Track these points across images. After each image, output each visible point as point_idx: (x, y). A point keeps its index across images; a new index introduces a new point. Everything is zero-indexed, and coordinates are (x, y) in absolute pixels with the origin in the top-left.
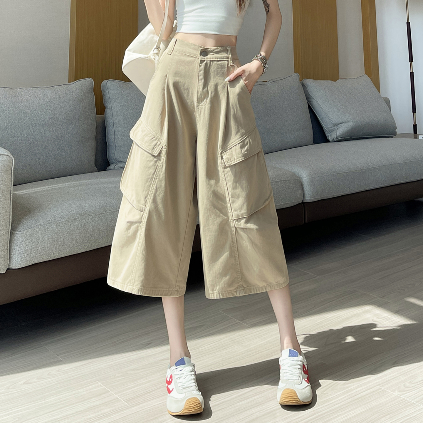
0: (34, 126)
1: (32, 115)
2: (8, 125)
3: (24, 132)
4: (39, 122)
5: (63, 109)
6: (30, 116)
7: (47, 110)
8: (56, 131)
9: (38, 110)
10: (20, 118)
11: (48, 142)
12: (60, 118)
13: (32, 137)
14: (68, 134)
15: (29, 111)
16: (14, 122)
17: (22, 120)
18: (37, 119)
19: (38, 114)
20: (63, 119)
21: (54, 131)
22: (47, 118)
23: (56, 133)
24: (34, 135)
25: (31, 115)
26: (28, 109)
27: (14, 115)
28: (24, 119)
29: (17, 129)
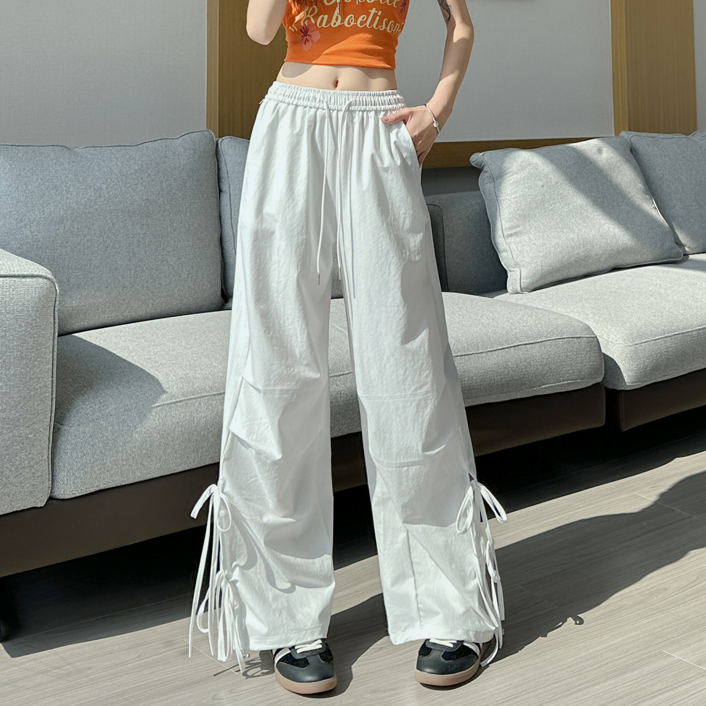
0: (114, 215)
1: (111, 193)
2: (66, 214)
3: (96, 226)
4: (123, 207)
5: (164, 184)
6: (106, 196)
7: (137, 184)
8: (152, 225)
9: (120, 182)
10: (88, 199)
11: (138, 245)
12: (159, 202)
13: (110, 235)
14: (174, 231)
15: (105, 186)
16: (76, 207)
17: (92, 204)
18: (120, 202)
19: (122, 191)
20: (164, 203)
21: (148, 225)
22: (137, 199)
23: (153, 229)
24: (114, 231)
25: (108, 193)
26: (102, 182)
27: (77, 194)
28: (95, 202)
29: (83, 221)
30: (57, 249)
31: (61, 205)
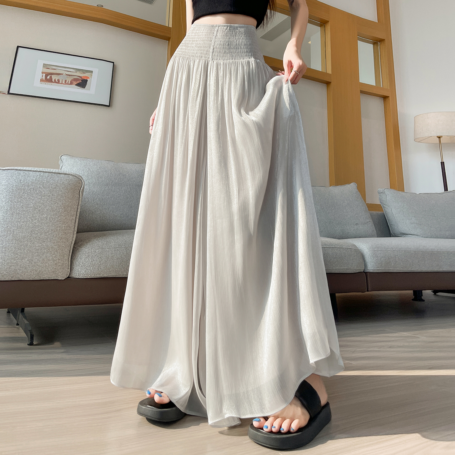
9: (135, 174)
18: (134, 181)
30: (104, 196)
31: (107, 179)
